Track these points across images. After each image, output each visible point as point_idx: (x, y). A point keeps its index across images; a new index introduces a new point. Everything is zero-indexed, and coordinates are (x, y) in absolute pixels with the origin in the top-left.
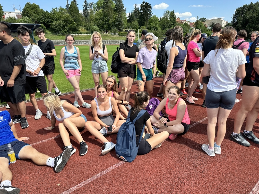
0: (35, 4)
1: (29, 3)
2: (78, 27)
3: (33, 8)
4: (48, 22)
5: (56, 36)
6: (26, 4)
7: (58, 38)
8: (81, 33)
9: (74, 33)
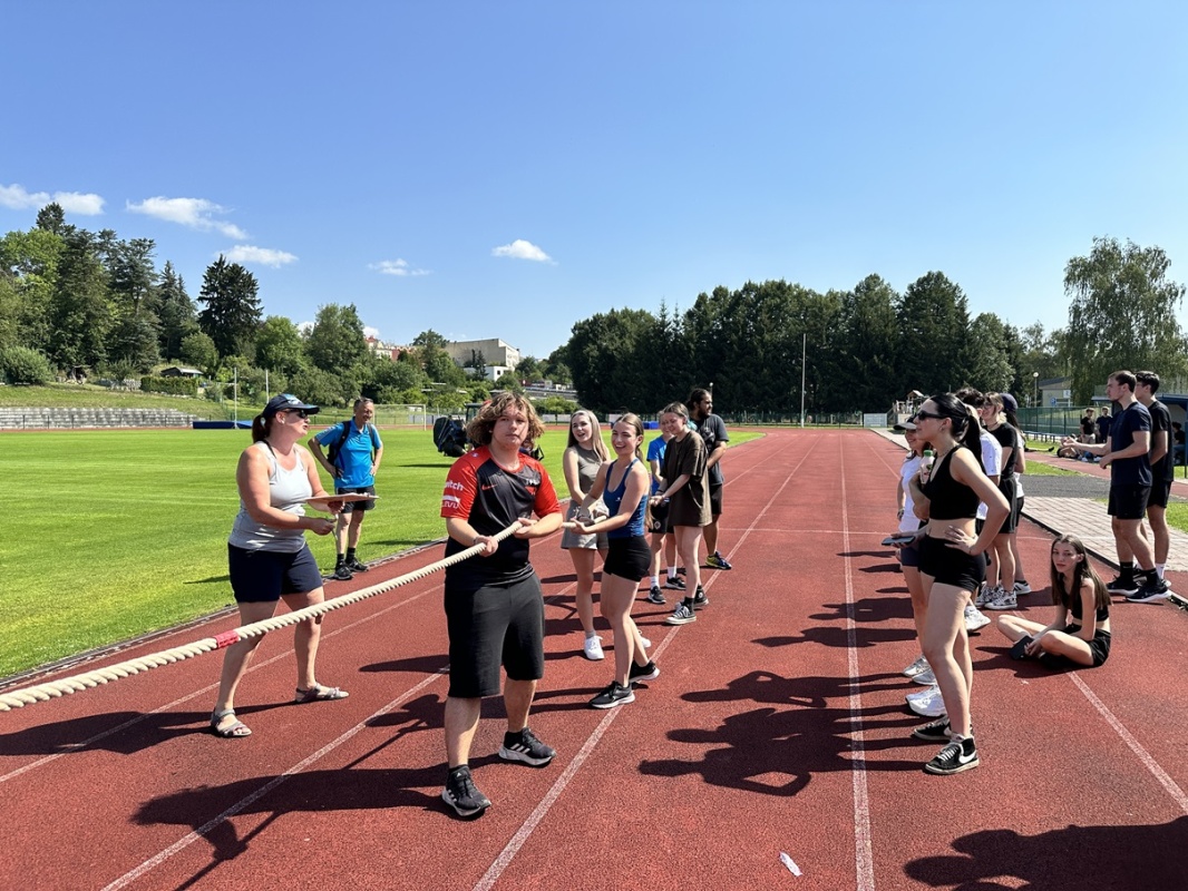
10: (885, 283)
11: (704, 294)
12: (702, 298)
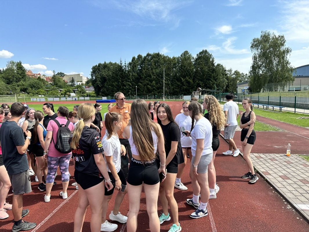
10: (190, 54)
11: (134, 57)
12: (134, 58)
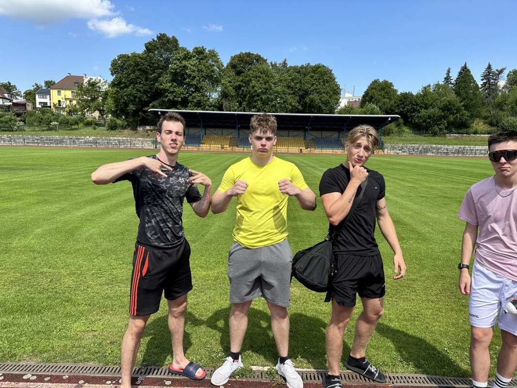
0: (387, 81)
1: (377, 81)
2: (471, 119)
3: (383, 89)
4: (408, 111)
5: (422, 137)
6: (371, 82)
7: (425, 141)
8: (475, 133)
9: (461, 131)
